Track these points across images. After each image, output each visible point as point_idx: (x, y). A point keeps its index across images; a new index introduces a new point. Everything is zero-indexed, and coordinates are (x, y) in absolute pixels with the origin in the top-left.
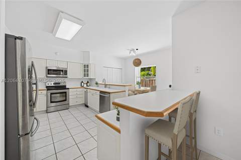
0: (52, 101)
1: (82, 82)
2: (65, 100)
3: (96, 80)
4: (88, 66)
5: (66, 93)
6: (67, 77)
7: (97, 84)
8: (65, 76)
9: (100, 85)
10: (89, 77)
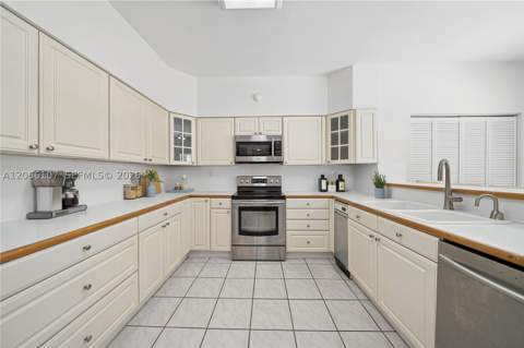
0: (244, 227)
1: (323, 177)
2: (275, 232)
3: (382, 171)
4: (345, 120)
5: (276, 209)
6: (281, 163)
7: (380, 183)
8: (275, 159)
9: (395, 191)
10: (351, 160)
